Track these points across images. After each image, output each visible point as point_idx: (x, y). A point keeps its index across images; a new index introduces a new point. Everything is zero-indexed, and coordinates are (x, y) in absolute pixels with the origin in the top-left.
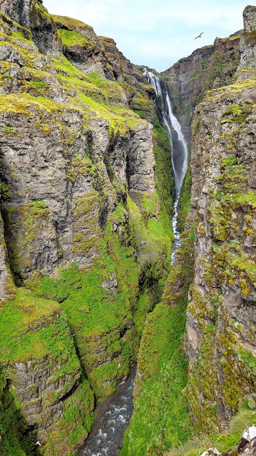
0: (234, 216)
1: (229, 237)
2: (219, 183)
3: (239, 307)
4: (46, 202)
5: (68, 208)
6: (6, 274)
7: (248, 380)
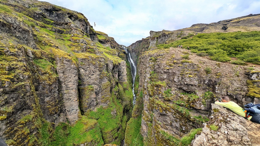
0: (155, 88)
1: (154, 95)
2: (150, 79)
3: (159, 117)
4: (93, 86)
5: (100, 87)
6: (79, 111)
7: (165, 141)
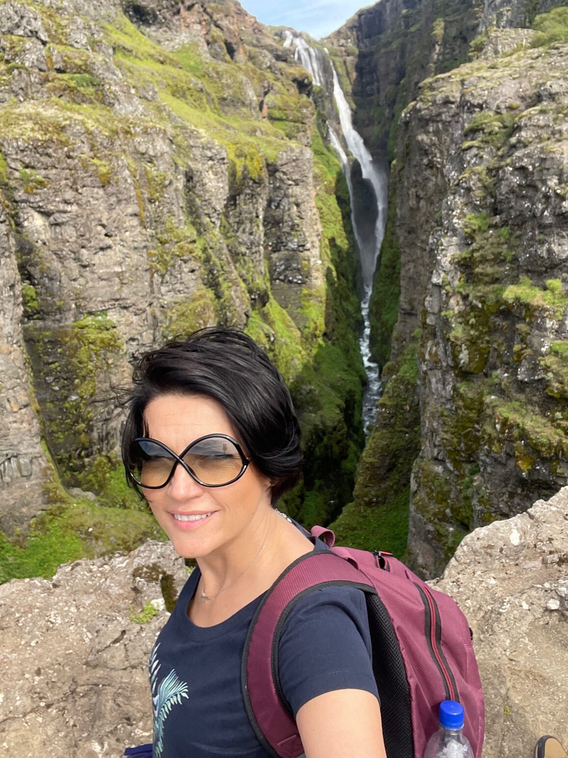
1: (487, 366)
2: (464, 266)
3: (513, 494)
4: (112, 317)
5: (155, 327)
6: (44, 465)
